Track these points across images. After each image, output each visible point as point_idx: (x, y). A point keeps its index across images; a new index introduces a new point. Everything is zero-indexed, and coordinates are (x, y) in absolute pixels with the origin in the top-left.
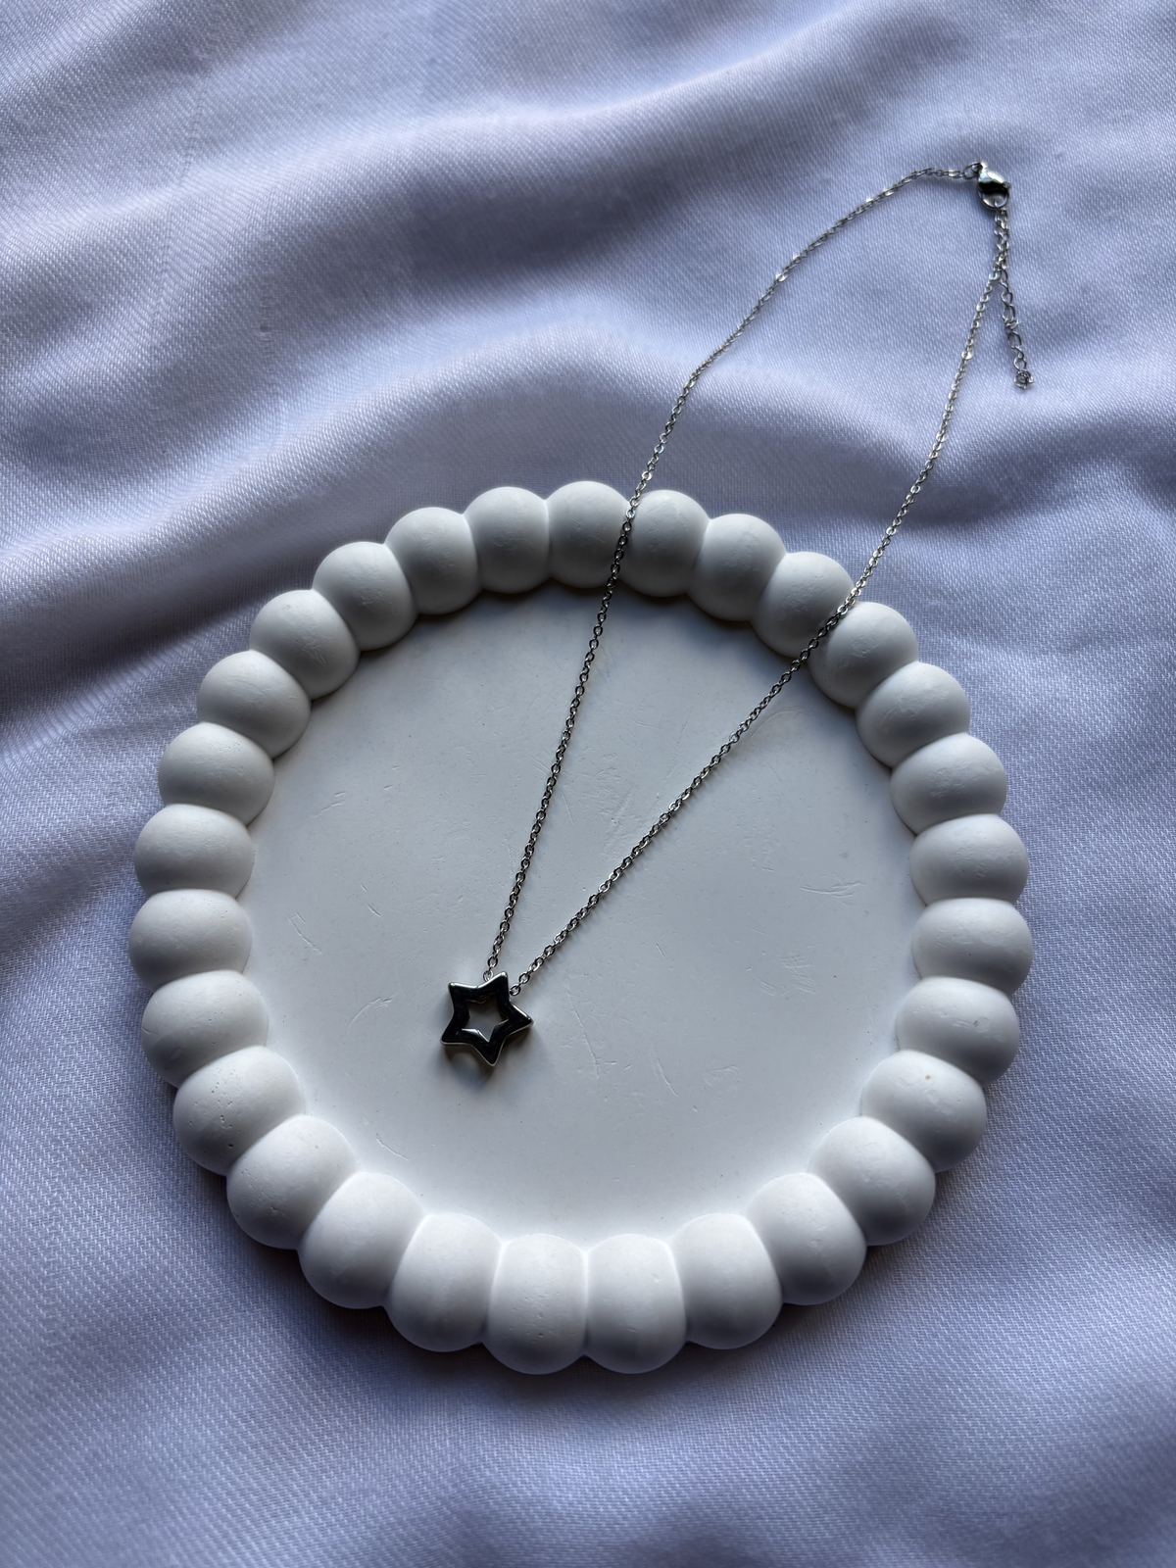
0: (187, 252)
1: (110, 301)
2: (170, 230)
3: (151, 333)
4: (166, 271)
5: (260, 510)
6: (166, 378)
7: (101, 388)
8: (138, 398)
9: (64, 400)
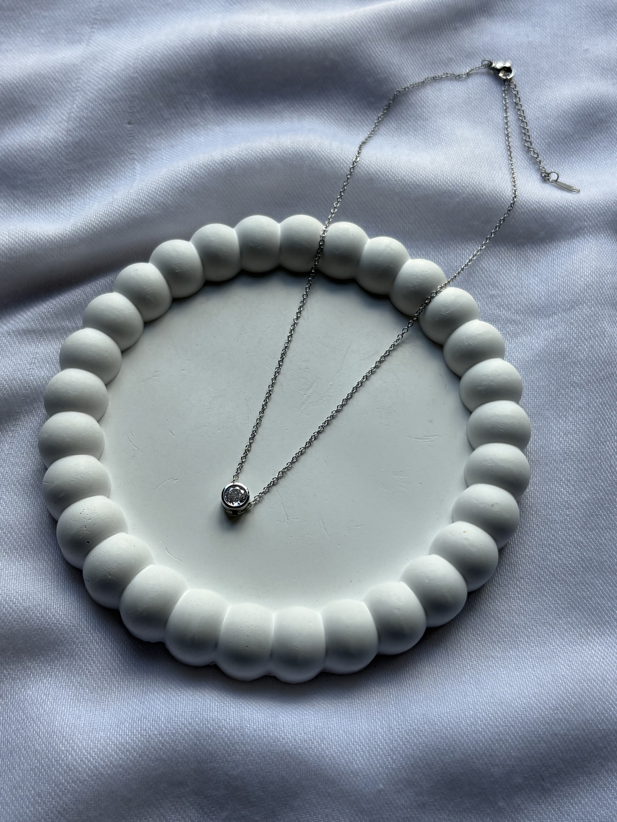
0: (90, 81)
1: (46, 105)
2: (82, 70)
3: (68, 123)
4: (78, 91)
5: (124, 219)
6: (75, 146)
7: (39, 150)
8: (59, 157)
9: (18, 155)
